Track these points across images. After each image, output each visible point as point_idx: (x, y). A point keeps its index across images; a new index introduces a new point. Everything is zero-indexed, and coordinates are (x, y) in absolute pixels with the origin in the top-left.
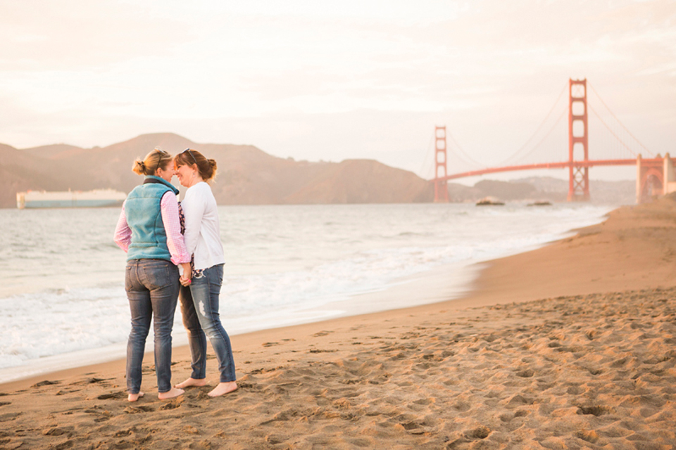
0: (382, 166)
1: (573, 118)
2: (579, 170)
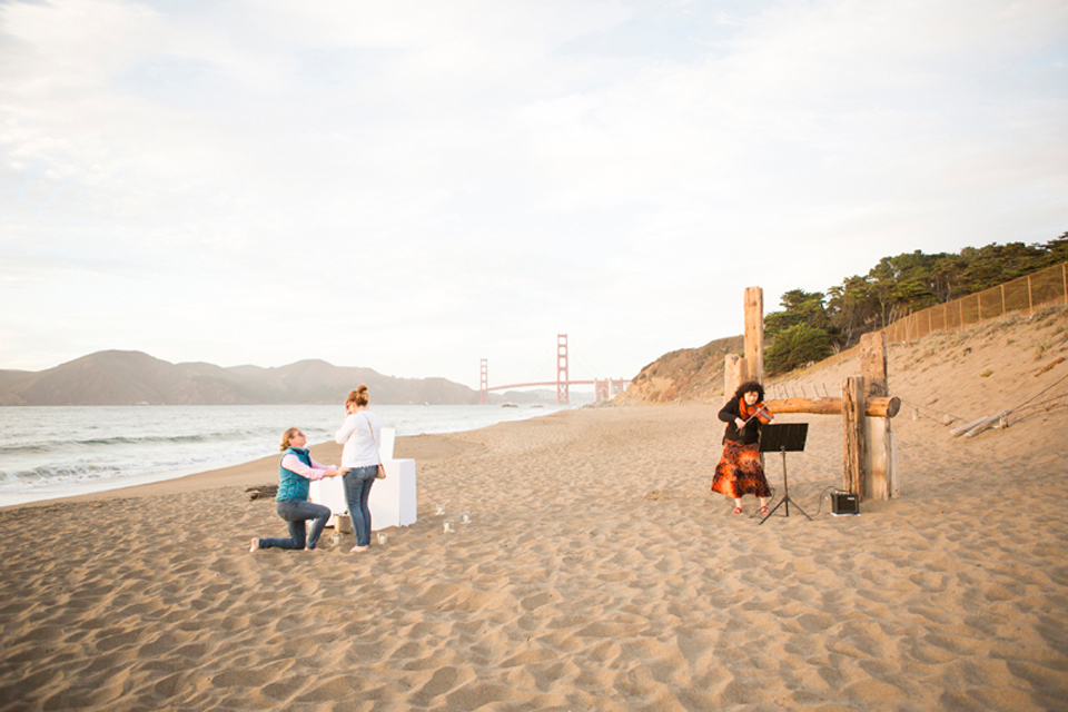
1: (560, 356)
2: (563, 387)
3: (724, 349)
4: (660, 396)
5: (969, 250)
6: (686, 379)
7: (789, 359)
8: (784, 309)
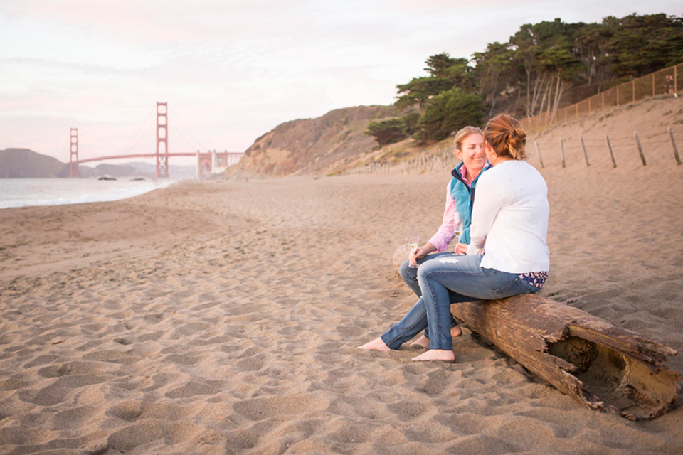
0: (34, 153)
1: (159, 126)
2: (162, 159)
3: (343, 120)
4: (276, 169)
5: (610, 20)
6: (303, 151)
7: (443, 126)
8: (428, 75)
